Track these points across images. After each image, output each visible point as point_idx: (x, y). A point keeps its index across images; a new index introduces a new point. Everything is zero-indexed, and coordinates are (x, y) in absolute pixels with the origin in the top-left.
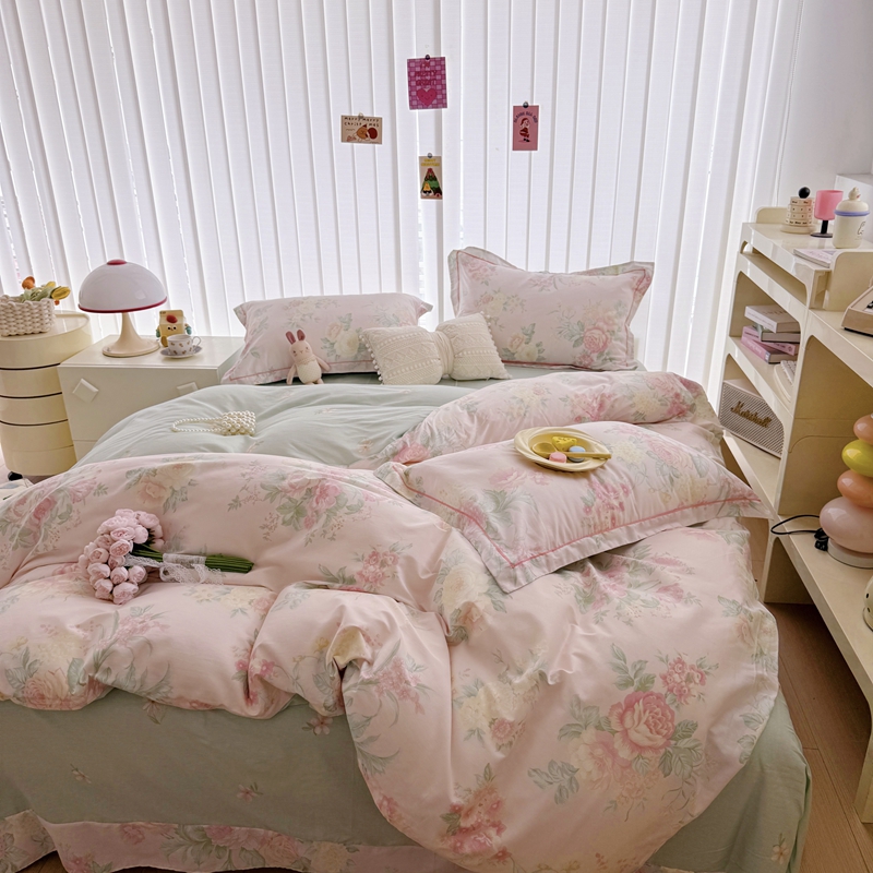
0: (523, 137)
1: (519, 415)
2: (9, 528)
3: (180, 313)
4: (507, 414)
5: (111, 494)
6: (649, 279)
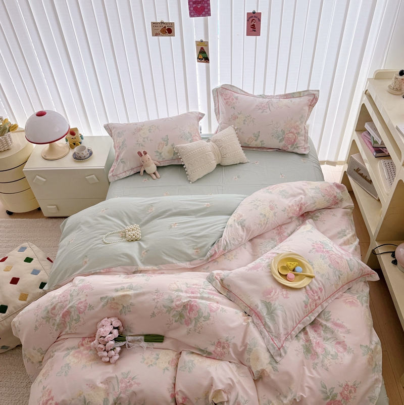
0: (252, 29)
1: (264, 224)
2: (51, 320)
5: (96, 310)
6: (317, 100)
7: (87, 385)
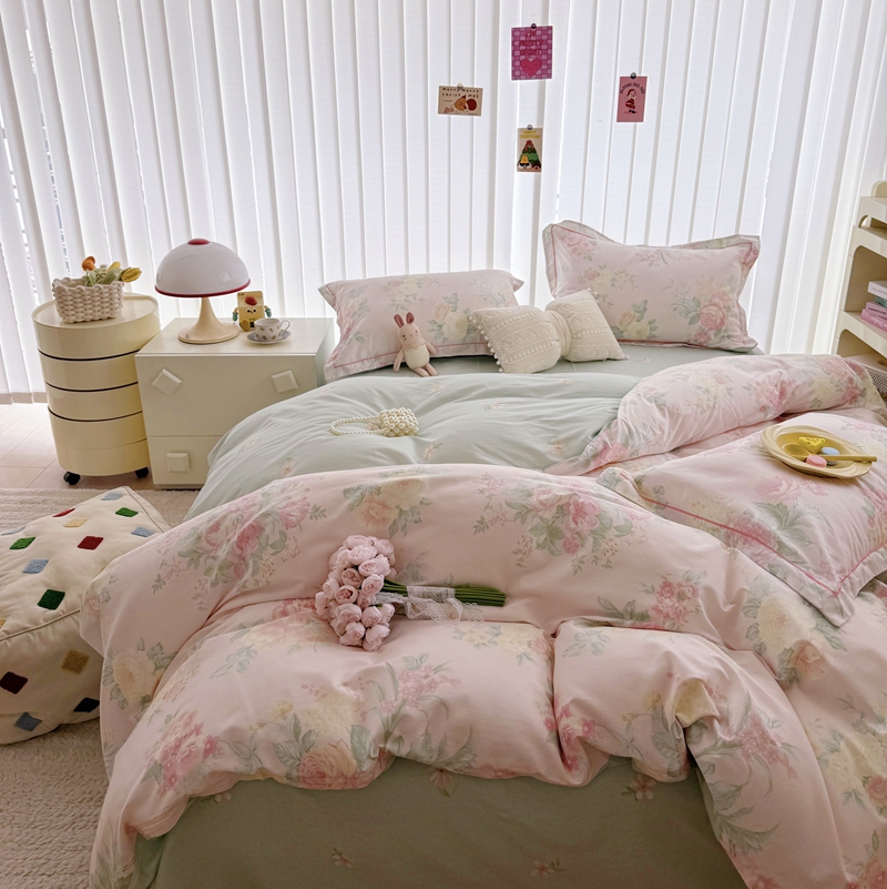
0: (628, 109)
1: (708, 407)
2: (202, 559)
3: (260, 293)
4: (697, 406)
5: (333, 516)
6: (756, 253)
7: (304, 687)
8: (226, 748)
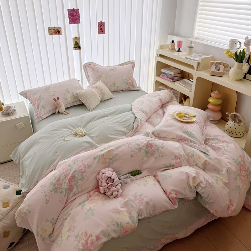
0: (101, 31)
1: (151, 109)
6: (134, 65)
8: (102, 236)
